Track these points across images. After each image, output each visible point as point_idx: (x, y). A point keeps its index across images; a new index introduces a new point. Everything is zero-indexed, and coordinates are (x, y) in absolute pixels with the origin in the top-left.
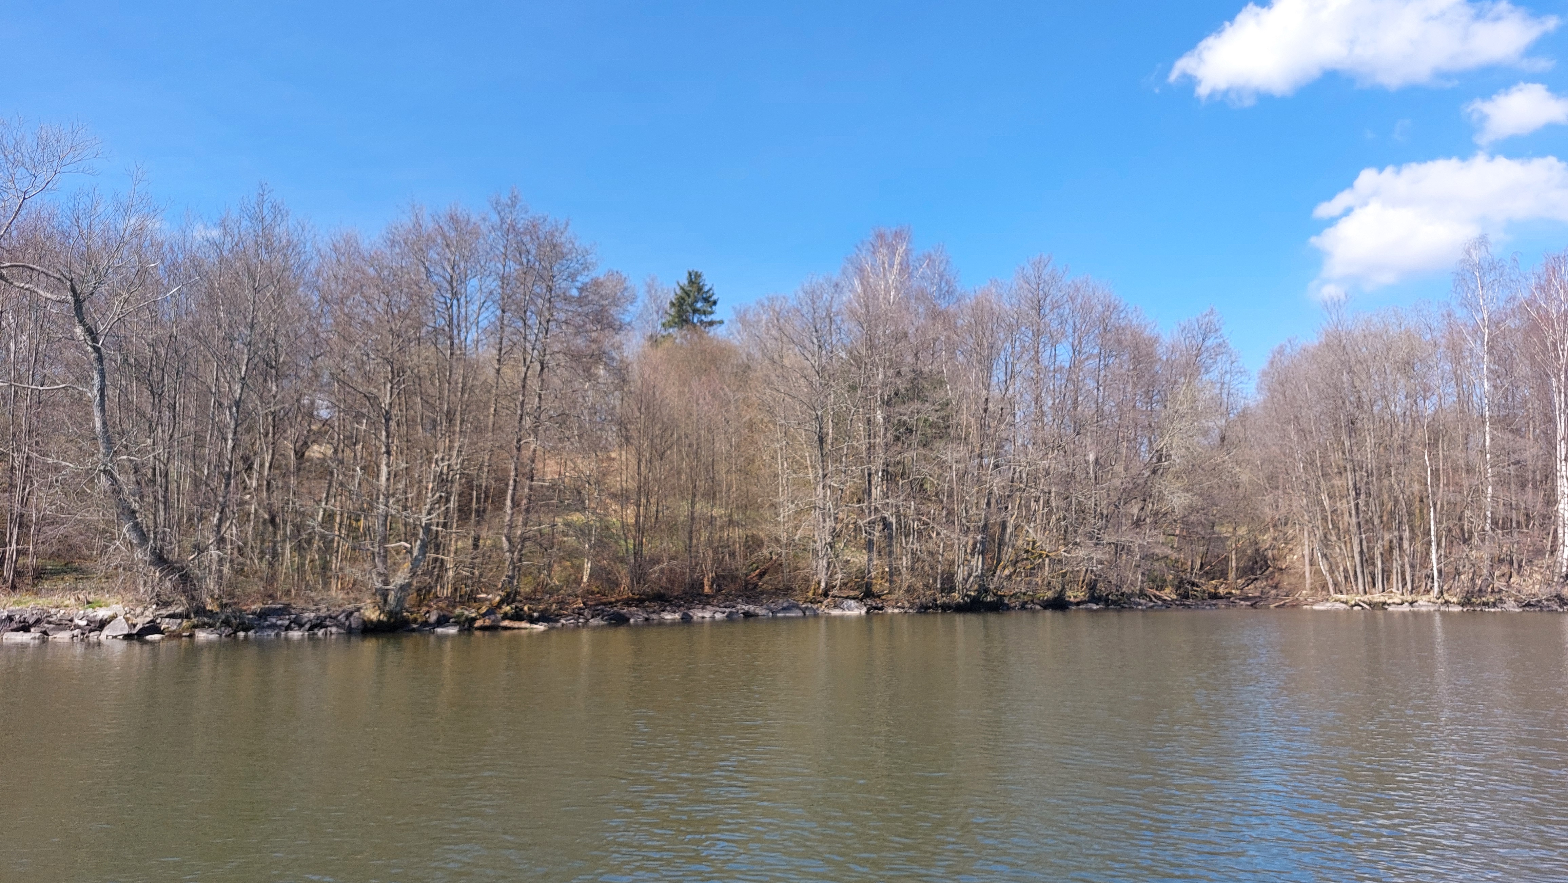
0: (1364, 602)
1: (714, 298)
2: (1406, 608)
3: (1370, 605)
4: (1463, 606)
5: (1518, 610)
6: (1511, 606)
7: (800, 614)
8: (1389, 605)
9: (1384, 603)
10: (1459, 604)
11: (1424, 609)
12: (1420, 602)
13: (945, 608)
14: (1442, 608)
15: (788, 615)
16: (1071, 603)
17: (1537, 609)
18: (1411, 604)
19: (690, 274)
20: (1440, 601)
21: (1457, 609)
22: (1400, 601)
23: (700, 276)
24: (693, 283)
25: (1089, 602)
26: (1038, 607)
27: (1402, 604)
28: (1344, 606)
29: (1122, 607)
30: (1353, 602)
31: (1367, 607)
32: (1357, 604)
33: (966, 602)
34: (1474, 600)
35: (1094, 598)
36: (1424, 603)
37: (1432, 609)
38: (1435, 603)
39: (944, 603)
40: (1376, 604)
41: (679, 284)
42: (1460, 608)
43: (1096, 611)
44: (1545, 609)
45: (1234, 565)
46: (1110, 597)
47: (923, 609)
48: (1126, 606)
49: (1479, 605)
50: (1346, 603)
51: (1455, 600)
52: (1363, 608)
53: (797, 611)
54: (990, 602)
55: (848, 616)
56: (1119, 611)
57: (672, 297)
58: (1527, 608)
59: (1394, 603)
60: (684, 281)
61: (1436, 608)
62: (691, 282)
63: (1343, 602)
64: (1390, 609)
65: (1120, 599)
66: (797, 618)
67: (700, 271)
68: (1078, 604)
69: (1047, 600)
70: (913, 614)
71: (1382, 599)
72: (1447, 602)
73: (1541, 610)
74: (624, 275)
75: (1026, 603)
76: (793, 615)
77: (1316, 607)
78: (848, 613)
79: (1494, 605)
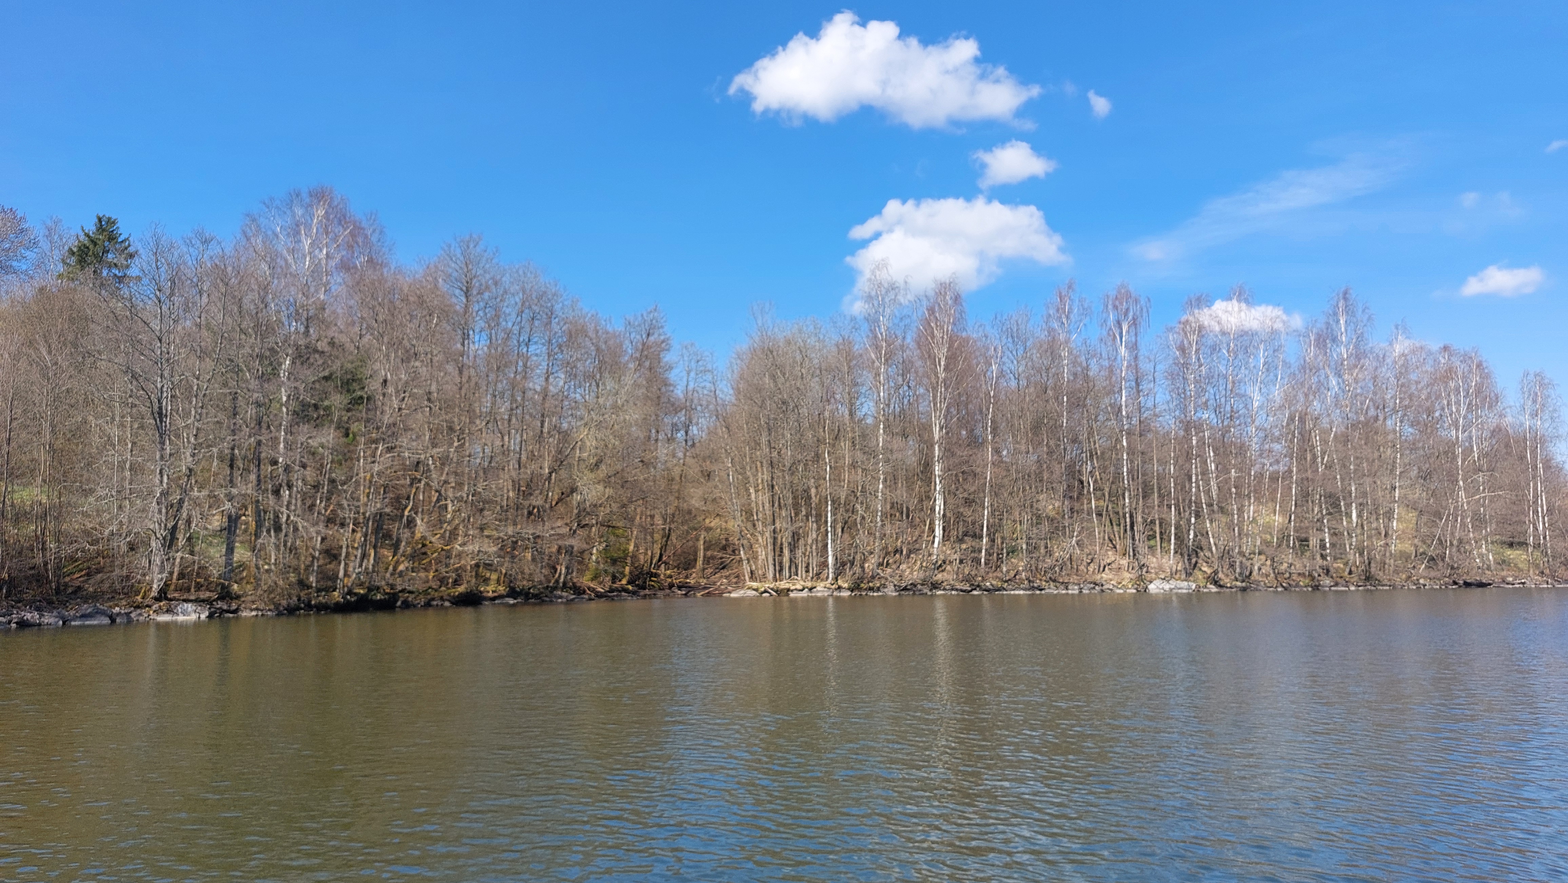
0: (772, 589)
1: (131, 249)
2: (805, 594)
3: (776, 592)
4: (852, 591)
5: (894, 594)
6: (890, 591)
7: (106, 621)
8: (792, 591)
9: (788, 590)
10: (849, 589)
11: (819, 594)
12: (818, 588)
13: (322, 608)
14: (835, 593)
15: (87, 623)
16: (486, 599)
17: (911, 593)
18: (811, 589)
19: (100, 220)
20: (833, 587)
21: (846, 594)
22: (800, 587)
23: (114, 223)
24: (104, 230)
25: (508, 596)
26: (447, 604)
27: (802, 590)
28: (754, 593)
29: (543, 601)
30: (763, 589)
31: (774, 593)
32: (766, 591)
33: (348, 601)
34: (862, 585)
35: (513, 593)
36: (821, 589)
37: (826, 594)
38: (829, 588)
39: (320, 603)
40: (782, 590)
41: (83, 230)
42: (849, 593)
43: (514, 605)
44: (917, 593)
45: (702, 554)
46: (531, 591)
47: (291, 611)
48: (547, 599)
49: (866, 589)
50: (756, 590)
51: (846, 585)
52: (771, 595)
53: (103, 618)
54: (381, 600)
55: (182, 622)
56: (540, 604)
57: (73, 244)
58: (903, 592)
59: (796, 589)
60: (91, 228)
61: (829, 593)
62: (101, 229)
63: (754, 590)
64: (792, 595)
65: (542, 593)
66: (100, 626)
67: (114, 217)
68: (493, 599)
69: (458, 596)
70: (272, 617)
71: (787, 586)
72: (840, 588)
73: (914, 594)
74: (20, 214)
75: (433, 599)
76: (95, 622)
77: (733, 595)
78: (181, 618)
79: (878, 589)
